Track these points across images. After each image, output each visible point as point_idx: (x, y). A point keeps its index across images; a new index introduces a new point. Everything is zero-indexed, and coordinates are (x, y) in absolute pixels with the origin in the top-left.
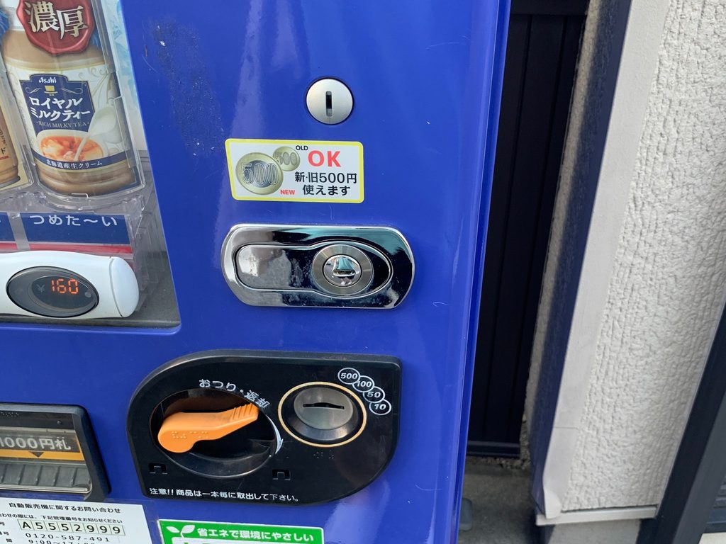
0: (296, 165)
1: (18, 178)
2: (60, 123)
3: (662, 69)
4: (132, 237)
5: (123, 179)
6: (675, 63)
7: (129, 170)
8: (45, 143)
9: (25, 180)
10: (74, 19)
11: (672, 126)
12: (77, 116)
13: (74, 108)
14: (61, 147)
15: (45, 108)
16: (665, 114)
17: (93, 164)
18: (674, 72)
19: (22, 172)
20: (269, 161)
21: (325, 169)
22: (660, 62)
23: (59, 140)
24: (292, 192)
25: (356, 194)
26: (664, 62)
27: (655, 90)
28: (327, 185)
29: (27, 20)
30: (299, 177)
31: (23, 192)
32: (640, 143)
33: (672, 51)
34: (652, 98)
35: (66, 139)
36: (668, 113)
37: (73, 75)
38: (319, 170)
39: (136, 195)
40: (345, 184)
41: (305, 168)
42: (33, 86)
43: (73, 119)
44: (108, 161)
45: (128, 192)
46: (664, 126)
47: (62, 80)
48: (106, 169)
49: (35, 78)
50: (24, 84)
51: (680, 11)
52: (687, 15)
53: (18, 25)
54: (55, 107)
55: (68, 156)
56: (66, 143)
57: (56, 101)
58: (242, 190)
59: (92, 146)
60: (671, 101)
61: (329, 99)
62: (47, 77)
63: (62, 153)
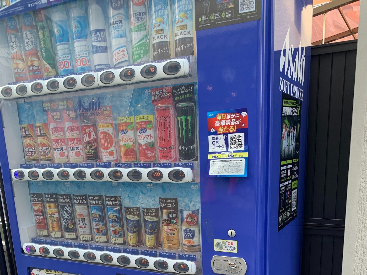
0: (226, 245)
1: (179, 249)
2: (189, 238)
3: (358, 249)
4: (197, 260)
5: (198, 250)
6: (362, 248)
7: (199, 248)
8: (185, 241)
9: (180, 249)
10: (194, 219)
11: (364, 268)
12: (192, 236)
13: (191, 235)
14: (188, 242)
15: (186, 235)
16: (361, 263)
17: (193, 246)
18: (362, 251)
19: (180, 248)
20: (221, 244)
21: (231, 246)
22: (357, 247)
23: (188, 241)
24: (225, 250)
25: (236, 251)
26: (358, 247)
27: (356, 255)
28: (231, 249)
29: (187, 219)
30: (226, 247)
31: (179, 251)
32: (354, 272)
33: (360, 244)
34: (355, 258)
35: (189, 240)
36: (362, 263)
37: (192, 229)
38: (229, 246)
39: (199, 253)
40: (234, 249)
41: (227, 245)
42: (185, 231)
43: (191, 237)
44: (196, 246)
45: (198, 252)
46: (361, 267)
47: (190, 230)
48: (195, 247)
49: (186, 229)
50: (184, 230)
51: (361, 233)
52: (363, 234)
53: (185, 220)
54: (188, 234)
55: (189, 244)
56: (189, 241)
57: (189, 233)
58: (216, 249)
59: (193, 242)
60: (362, 259)
61: (231, 233)
62: (188, 229)
63: (188, 243)
